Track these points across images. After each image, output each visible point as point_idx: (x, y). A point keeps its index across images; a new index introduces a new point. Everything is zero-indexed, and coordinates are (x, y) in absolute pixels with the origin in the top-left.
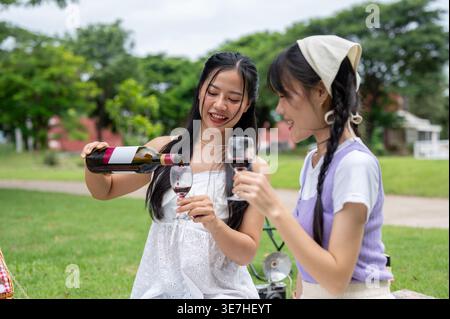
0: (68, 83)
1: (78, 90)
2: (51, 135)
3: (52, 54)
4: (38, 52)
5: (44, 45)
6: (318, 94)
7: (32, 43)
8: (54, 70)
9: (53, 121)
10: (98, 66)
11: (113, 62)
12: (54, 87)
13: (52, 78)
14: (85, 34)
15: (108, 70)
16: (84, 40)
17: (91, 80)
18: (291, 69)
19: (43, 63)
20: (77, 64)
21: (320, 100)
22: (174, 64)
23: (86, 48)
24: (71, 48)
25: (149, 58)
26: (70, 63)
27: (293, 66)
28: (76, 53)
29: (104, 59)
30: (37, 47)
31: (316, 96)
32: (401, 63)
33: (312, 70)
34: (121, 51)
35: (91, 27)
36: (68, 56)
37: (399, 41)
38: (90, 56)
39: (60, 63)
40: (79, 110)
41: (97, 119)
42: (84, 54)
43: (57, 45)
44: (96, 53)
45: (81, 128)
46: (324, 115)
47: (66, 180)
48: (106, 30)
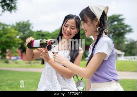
0: (12, 39)
1: (16, 41)
2: (7, 54)
3: (8, 30)
4: (4, 29)
5: (6, 27)
6: (95, 22)
7: (2, 26)
8: (9, 35)
9: (7, 50)
10: (22, 34)
11: (26, 33)
12: (8, 40)
13: (8, 37)
14: (18, 24)
15: (25, 35)
16: (18, 26)
17: (20, 38)
18: (87, 14)
19: (5, 32)
20: (15, 33)
21: (96, 24)
22: (45, 34)
23: (18, 28)
24: (14, 28)
25: (37, 32)
26: (13, 33)
27: (87, 13)
28: (15, 30)
29: (24, 32)
30: (4, 28)
31: (94, 22)
32: (112, 34)
33: (93, 14)
34: (29, 29)
35: (20, 22)
36: (13, 30)
37: (112, 27)
38: (19, 31)
39: (10, 33)
40: (16, 47)
41: (21, 50)
42: (18, 30)
43: (9, 27)
44: (22, 30)
45: (16, 52)
46: (97, 28)
47: (11, 67)
48: (25, 23)
